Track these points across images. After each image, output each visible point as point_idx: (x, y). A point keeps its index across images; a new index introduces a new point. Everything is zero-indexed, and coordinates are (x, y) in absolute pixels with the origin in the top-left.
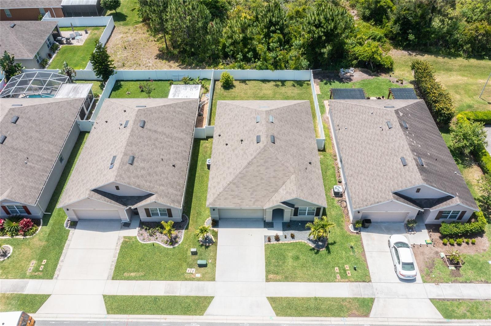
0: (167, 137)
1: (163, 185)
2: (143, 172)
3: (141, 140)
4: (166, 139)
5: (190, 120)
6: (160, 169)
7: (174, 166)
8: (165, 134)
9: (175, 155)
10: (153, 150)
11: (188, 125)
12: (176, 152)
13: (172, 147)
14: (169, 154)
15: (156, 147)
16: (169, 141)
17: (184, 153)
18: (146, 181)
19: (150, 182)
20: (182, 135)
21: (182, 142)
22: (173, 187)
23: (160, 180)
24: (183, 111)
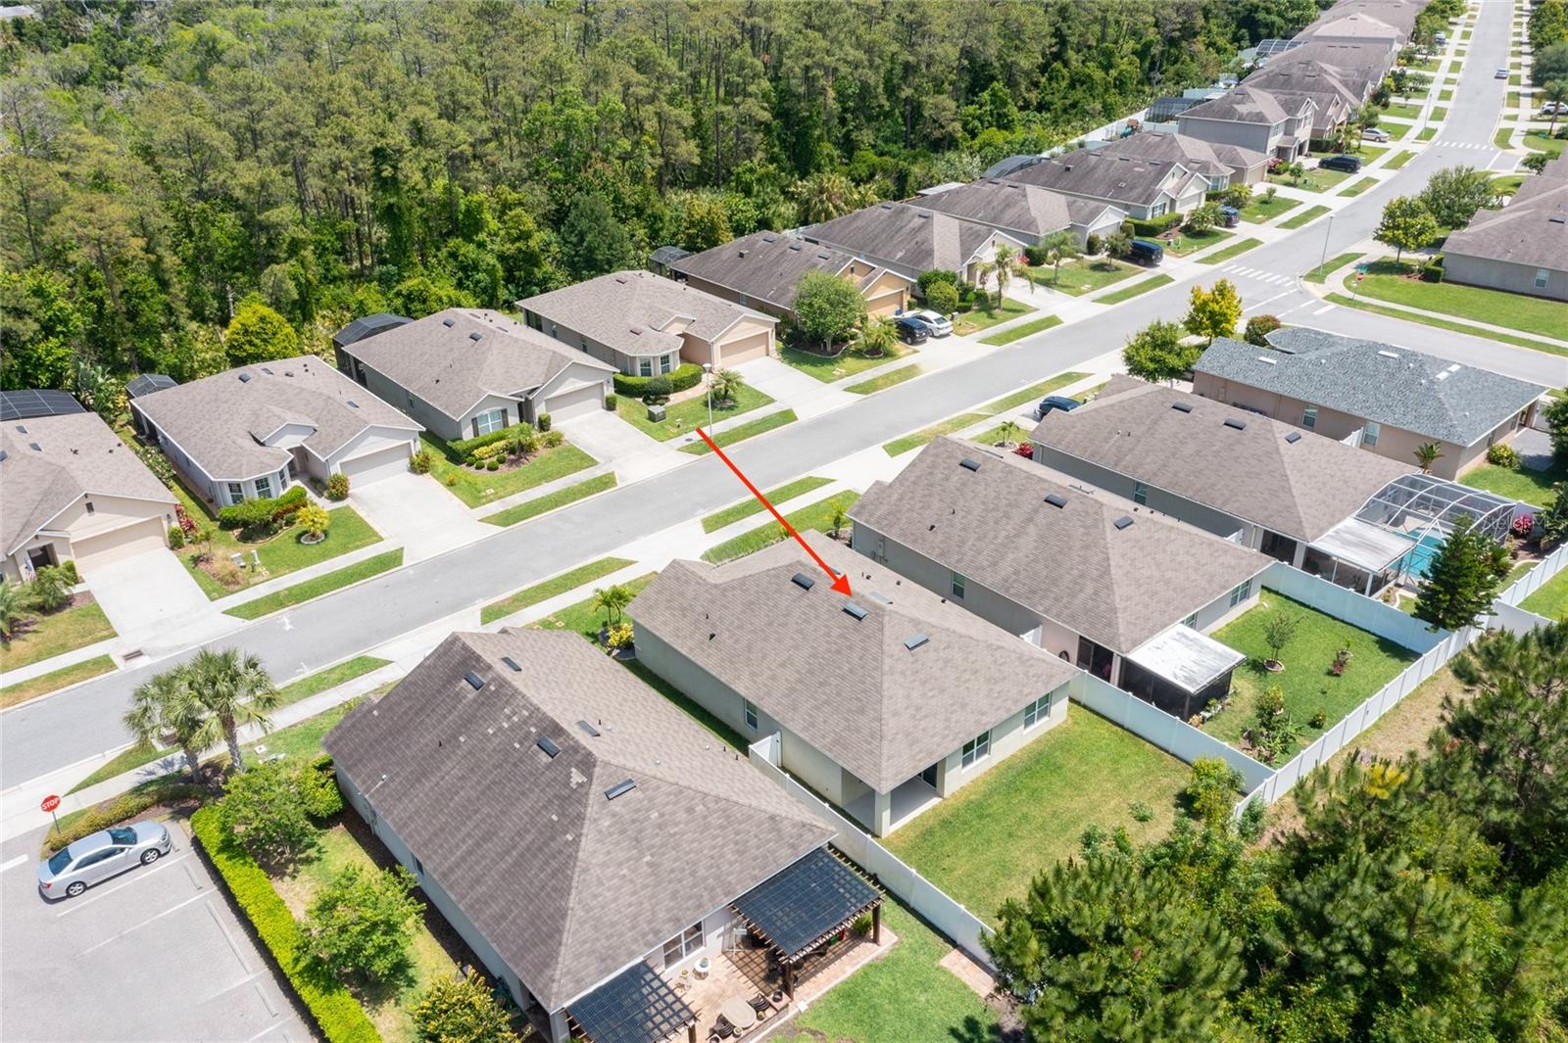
0: (1007, 537)
1: (901, 499)
2: (938, 476)
3: (1014, 490)
4: (1004, 533)
5: (1047, 603)
6: (936, 504)
7: (932, 527)
8: (1017, 535)
9: (956, 538)
10: (983, 503)
11: (1034, 592)
12: (963, 542)
13: (979, 539)
14: (964, 529)
15: (986, 510)
16: (996, 537)
17: (956, 557)
18: (919, 477)
19: (914, 483)
20: (1006, 568)
21: (985, 563)
22: (890, 513)
23: (912, 498)
24: (1082, 596)
